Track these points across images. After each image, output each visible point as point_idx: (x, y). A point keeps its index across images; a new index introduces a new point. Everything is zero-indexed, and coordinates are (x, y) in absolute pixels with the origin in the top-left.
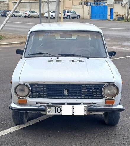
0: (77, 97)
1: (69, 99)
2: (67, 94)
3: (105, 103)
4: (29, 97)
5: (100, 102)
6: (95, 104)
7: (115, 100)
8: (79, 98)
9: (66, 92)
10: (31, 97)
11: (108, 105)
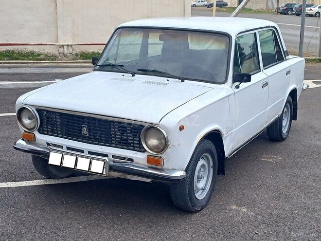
0: (104, 143)
1: (91, 144)
2: (86, 134)
3: (148, 162)
4: (39, 131)
5: (139, 158)
6: (132, 160)
7: (164, 158)
8: (106, 146)
9: (85, 131)
10: (41, 131)
11: (154, 166)
